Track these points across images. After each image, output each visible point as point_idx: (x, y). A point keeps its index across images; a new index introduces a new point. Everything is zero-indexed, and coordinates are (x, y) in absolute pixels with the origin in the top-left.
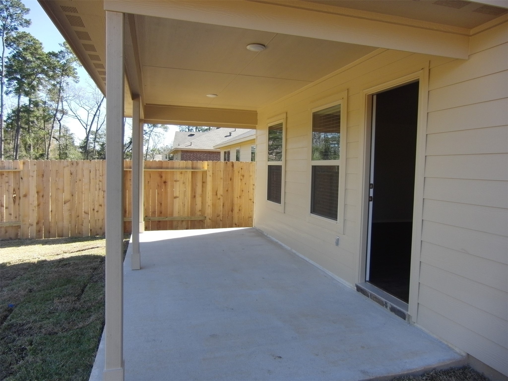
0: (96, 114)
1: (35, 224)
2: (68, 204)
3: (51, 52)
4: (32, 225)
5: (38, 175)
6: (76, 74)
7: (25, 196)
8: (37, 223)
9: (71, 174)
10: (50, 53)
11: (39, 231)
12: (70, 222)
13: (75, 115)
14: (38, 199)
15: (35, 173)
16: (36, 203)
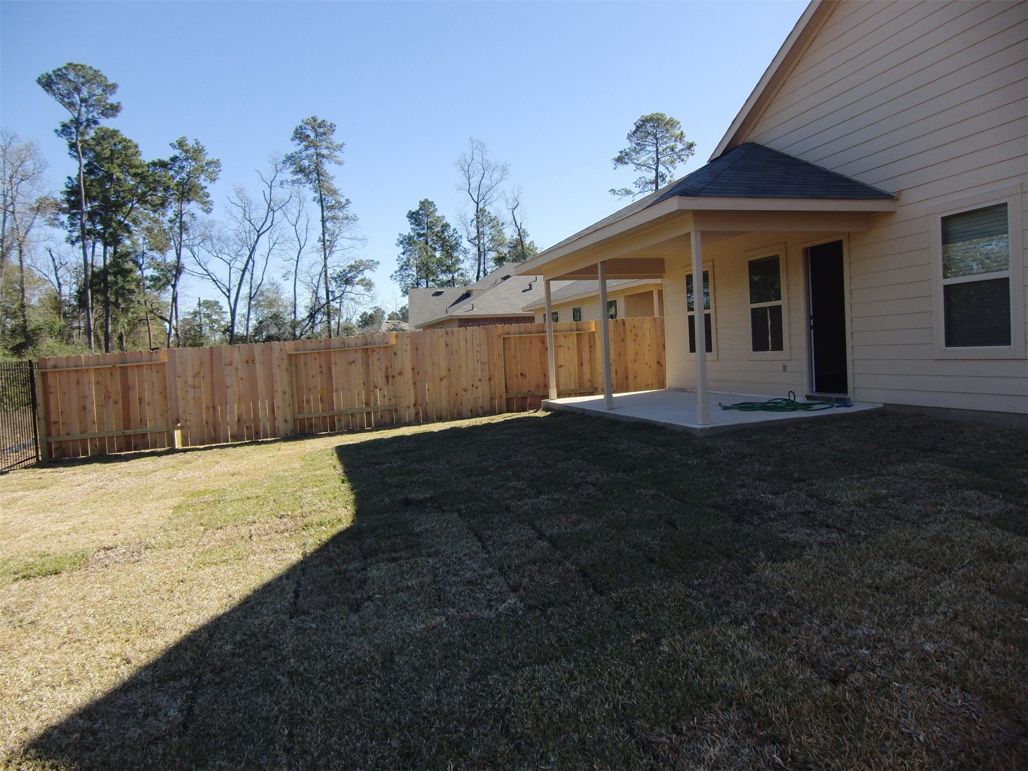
0: (246, 268)
1: (412, 406)
2: (445, 381)
3: (156, 161)
4: (409, 407)
5: (412, 349)
6: (208, 196)
7: (400, 374)
8: (415, 405)
9: (447, 345)
10: (154, 164)
11: (417, 414)
12: (449, 402)
13: (205, 273)
14: (413, 376)
15: (409, 346)
16: (411, 382)
